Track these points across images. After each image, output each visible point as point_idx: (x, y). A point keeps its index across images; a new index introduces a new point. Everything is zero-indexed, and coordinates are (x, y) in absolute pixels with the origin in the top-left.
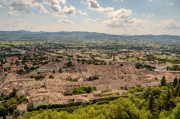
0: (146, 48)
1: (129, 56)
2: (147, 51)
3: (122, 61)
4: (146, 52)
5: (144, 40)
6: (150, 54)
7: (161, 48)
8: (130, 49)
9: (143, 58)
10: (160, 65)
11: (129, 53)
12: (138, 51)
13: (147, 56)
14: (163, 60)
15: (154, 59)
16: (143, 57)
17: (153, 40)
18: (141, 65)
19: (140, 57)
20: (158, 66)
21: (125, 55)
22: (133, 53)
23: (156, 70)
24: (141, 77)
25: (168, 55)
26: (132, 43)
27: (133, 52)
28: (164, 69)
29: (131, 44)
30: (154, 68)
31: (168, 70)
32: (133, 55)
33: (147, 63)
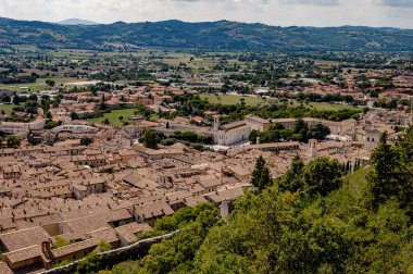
0: (166, 70)
1: (109, 102)
2: (171, 81)
3: (85, 126)
4: (167, 84)
5: (154, 40)
6: (186, 93)
7: (217, 68)
8: (108, 78)
9: (164, 110)
10: (226, 126)
11: (107, 94)
12: (140, 84)
13: (176, 99)
14: (233, 108)
15: (202, 107)
16: (162, 104)
17: (184, 41)
18: (162, 135)
19: (152, 107)
20: (221, 133)
21: (90, 101)
22: (121, 93)
23: (216, 148)
24: (173, 178)
25: (245, 91)
26: (110, 54)
27: (121, 88)
28: (243, 140)
29: (108, 59)
30: (210, 140)
31: (254, 142)
32: (122, 99)
33: (182, 124)
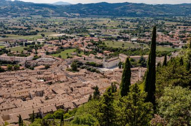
0: (95, 28)
1: (65, 46)
2: (95, 34)
3: (50, 58)
4: (93, 36)
5: (94, 12)
6: (100, 40)
8: (68, 32)
9: (87, 50)
10: (108, 60)
11: (65, 41)
12: (81, 36)
13: (94, 44)
14: (117, 49)
15: (103, 49)
16: (87, 47)
18: (81, 64)
19: (82, 48)
20: (106, 63)
21: (57, 45)
22: (72, 41)
23: (102, 70)
25: (126, 39)
27: (72, 38)
28: (116, 66)
29: (72, 22)
30: (101, 66)
31: (120, 68)
32: (71, 44)
33: (92, 58)
